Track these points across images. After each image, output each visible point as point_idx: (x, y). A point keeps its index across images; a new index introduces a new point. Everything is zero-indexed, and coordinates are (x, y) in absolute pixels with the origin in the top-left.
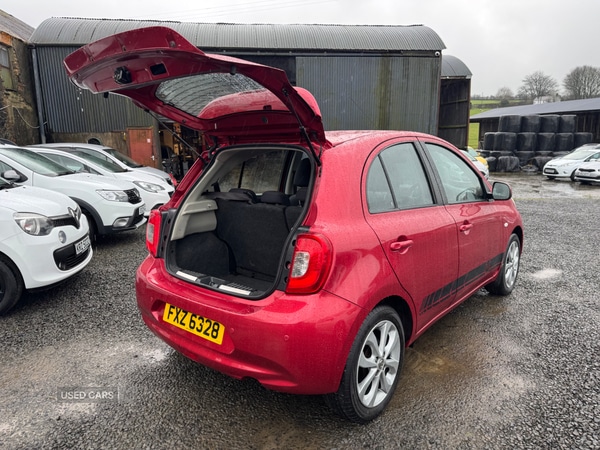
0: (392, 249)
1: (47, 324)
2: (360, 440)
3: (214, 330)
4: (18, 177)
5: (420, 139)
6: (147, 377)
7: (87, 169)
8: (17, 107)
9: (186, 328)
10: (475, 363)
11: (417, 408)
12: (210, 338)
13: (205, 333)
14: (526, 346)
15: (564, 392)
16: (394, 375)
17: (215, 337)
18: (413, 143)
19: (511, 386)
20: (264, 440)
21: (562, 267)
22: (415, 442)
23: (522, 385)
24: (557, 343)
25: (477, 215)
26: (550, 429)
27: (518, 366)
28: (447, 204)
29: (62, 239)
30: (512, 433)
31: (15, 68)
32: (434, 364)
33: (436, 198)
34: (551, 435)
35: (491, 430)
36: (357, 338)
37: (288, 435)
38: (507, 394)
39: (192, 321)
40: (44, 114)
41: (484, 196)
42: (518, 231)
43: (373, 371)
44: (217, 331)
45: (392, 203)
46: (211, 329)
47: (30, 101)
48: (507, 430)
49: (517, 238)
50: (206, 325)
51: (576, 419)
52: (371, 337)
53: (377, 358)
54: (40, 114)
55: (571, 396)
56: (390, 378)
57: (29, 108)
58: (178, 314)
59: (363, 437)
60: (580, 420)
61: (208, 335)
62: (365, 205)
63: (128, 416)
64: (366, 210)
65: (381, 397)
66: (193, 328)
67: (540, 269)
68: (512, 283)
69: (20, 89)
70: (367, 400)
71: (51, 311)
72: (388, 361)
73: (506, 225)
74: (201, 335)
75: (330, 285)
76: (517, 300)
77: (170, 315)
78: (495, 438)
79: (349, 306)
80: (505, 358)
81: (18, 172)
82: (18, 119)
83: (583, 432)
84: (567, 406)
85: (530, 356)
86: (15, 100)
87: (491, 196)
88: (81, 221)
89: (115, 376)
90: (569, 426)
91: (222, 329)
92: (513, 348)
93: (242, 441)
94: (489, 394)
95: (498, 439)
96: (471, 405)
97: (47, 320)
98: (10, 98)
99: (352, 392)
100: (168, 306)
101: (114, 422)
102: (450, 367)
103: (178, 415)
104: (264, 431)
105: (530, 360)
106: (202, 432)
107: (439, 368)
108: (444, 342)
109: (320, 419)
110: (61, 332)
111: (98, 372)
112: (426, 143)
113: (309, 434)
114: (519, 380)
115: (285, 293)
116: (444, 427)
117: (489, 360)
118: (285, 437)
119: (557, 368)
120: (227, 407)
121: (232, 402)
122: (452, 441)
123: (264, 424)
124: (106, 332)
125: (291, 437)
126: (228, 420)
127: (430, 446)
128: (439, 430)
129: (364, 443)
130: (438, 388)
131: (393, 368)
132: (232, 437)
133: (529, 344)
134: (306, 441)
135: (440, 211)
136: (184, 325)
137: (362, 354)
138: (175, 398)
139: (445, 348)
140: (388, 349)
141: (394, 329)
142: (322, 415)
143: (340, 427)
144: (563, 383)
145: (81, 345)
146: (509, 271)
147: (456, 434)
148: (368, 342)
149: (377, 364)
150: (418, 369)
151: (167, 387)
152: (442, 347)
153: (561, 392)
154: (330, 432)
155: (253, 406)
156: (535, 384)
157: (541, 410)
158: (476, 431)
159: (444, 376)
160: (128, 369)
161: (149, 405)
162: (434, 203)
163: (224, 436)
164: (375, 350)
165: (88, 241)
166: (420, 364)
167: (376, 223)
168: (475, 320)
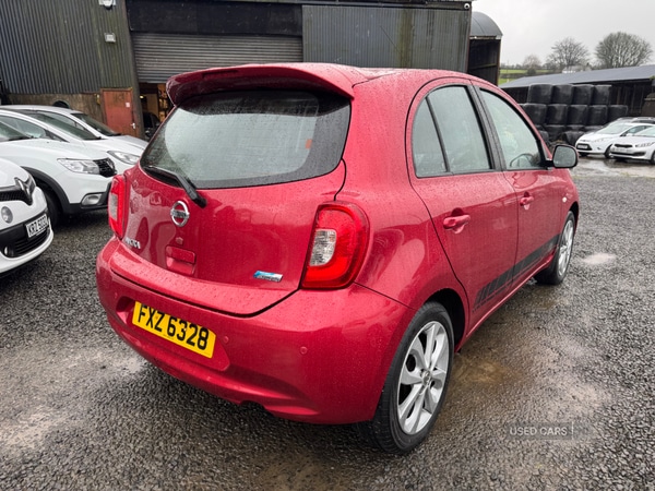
0: (446, 227)
2: (399, 477)
3: (201, 338)
5: (475, 83)
6: (116, 395)
7: (50, 135)
9: (163, 334)
10: (533, 370)
11: (469, 430)
12: (195, 349)
13: (189, 342)
14: (590, 346)
16: (441, 390)
17: (203, 348)
18: (466, 87)
19: (581, 399)
20: (273, 481)
21: (614, 251)
22: (473, 478)
23: (594, 396)
24: (626, 341)
25: (536, 185)
27: (585, 372)
28: (505, 169)
29: (7, 217)
30: (593, 462)
32: (483, 371)
33: (493, 161)
34: (643, 464)
35: (566, 459)
37: (304, 473)
38: (579, 408)
39: (170, 325)
41: (542, 164)
42: (575, 208)
43: (417, 388)
44: (205, 339)
45: (443, 165)
46: (197, 336)
48: (584, 458)
50: (190, 332)
52: (416, 344)
53: (422, 370)
56: (436, 394)
58: (152, 315)
59: (403, 473)
61: (193, 344)
62: (410, 166)
63: (88, 450)
64: (412, 172)
65: (426, 418)
66: (172, 335)
67: (591, 254)
68: (564, 269)
70: (409, 425)
72: (435, 374)
73: (565, 199)
74: (183, 344)
75: (365, 276)
77: (141, 318)
78: (573, 469)
79: (388, 303)
80: (568, 363)
85: (598, 360)
87: (551, 164)
88: (33, 196)
89: (74, 395)
91: (212, 338)
92: (575, 349)
93: (243, 483)
94: (556, 409)
95: (577, 471)
100: (138, 306)
101: (68, 460)
102: (503, 375)
103: (156, 448)
104: (272, 468)
105: (599, 364)
106: (188, 472)
107: (489, 376)
108: (492, 343)
109: (345, 449)
110: (6, 336)
111: (52, 389)
112: (481, 89)
113: (332, 471)
114: (590, 390)
115: (300, 288)
116: (507, 456)
117: (550, 365)
118: (300, 476)
119: (633, 374)
120: (222, 435)
121: (229, 427)
122: (520, 475)
123: (272, 458)
124: (66, 335)
125: (307, 476)
126: (223, 454)
127: (492, 484)
128: (501, 461)
129: (406, 483)
130: (492, 402)
131: (439, 381)
132: (229, 478)
133: (594, 344)
134: (329, 481)
135: (499, 179)
136: (160, 330)
137: (404, 367)
138: (153, 424)
139: (494, 351)
140: (435, 359)
141: (442, 332)
142: (347, 444)
143: (372, 460)
144: (644, 393)
145: (32, 353)
146: (562, 256)
147: (523, 465)
148: (412, 350)
149: (422, 379)
150: (464, 377)
151: (143, 409)
152: (490, 349)
153: (643, 405)
154: (360, 468)
155: (257, 433)
156: (610, 395)
157: (624, 429)
158: (547, 460)
159: (498, 387)
160: (92, 385)
161: (117, 434)
162: (491, 168)
163: (218, 478)
164: (420, 361)
165: (45, 221)
166: (465, 371)
167: (425, 191)
168: (526, 315)
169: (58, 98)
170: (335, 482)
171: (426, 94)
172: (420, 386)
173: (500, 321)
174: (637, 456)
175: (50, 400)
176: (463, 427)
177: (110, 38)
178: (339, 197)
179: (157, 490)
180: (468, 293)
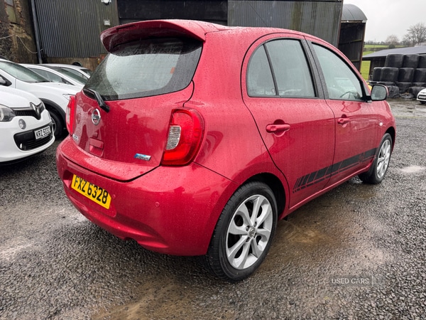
0: (268, 131)
1: (6, 190)
2: (227, 297)
3: (104, 196)
4: (4, 82)
5: (307, 39)
7: (64, 81)
8: (20, 36)
9: (85, 194)
10: (342, 237)
11: (284, 271)
12: (100, 203)
13: (98, 199)
14: (388, 224)
15: (419, 266)
16: (266, 243)
17: (104, 203)
18: (300, 41)
19: (371, 258)
20: (145, 292)
22: (277, 302)
23: (381, 257)
24: (415, 224)
25: (356, 113)
27: (379, 241)
28: (328, 98)
29: (22, 126)
30: (367, 299)
31: (17, 6)
32: (307, 235)
33: (318, 91)
34: (403, 304)
35: (348, 295)
36: (228, 208)
37: (167, 289)
38: (367, 264)
39: (90, 189)
40: (41, 43)
41: (363, 97)
42: (391, 131)
43: (244, 238)
44: (106, 197)
45: (273, 90)
46: (102, 196)
47: (30, 32)
48: (363, 297)
49: (390, 137)
50: (99, 192)
52: (242, 208)
53: (249, 227)
54: (38, 43)
56: (262, 245)
57: (29, 38)
58: (81, 182)
59: (231, 295)
61: (100, 200)
62: (243, 88)
63: (39, 264)
64: (245, 93)
65: (252, 261)
66: (89, 194)
67: (408, 165)
68: (383, 174)
69: (21, 23)
70: (237, 263)
71: (13, 181)
72: (260, 231)
73: (381, 124)
74: (95, 200)
76: (385, 189)
77: (76, 183)
78: (351, 302)
79: (224, 180)
80: (369, 234)
81: (4, 78)
82: (21, 46)
84: (420, 278)
85: (391, 233)
86: (18, 31)
87: (369, 98)
89: (41, 232)
90: (421, 296)
91: (109, 198)
92: (377, 226)
93: (126, 291)
94: (351, 263)
95: (354, 304)
96: (333, 272)
97: (7, 187)
98: (14, 29)
99: (221, 256)
100: (75, 176)
101: (26, 269)
102: (320, 239)
103: (80, 265)
104: (147, 284)
105: (391, 236)
106: (94, 282)
107: (310, 239)
108: (318, 218)
109: (197, 276)
110: (14, 196)
111: (30, 228)
112: (312, 43)
113: (184, 289)
114: (380, 253)
115: (161, 165)
116: (305, 290)
117: (355, 235)
118: (163, 290)
119: (415, 244)
120: (122, 262)
121: (128, 257)
122: (310, 304)
123: (149, 277)
124: (48, 198)
125: (168, 291)
126: (119, 273)
127: (289, 306)
128: (300, 293)
129: (231, 300)
130: (307, 255)
131: (264, 236)
132: (119, 287)
133: (391, 224)
134: (181, 295)
135: (321, 104)
136: (84, 191)
137: (232, 222)
138: (82, 252)
139: (318, 223)
140: (260, 220)
141: (267, 203)
142: (200, 273)
143: (213, 284)
144: (419, 257)
145: (25, 207)
146: (381, 164)
147: (315, 297)
148: (239, 212)
149: (248, 232)
150: (292, 239)
151: (79, 243)
152: (315, 222)
153: (416, 265)
154: (203, 288)
155: (144, 262)
156: (393, 257)
157: (396, 280)
158: (334, 295)
159: (314, 246)
160: (54, 227)
161: (59, 256)
162: (316, 96)
163: (112, 287)
164: (246, 220)
165: (48, 130)
166: (294, 235)
167: (254, 106)
168: (348, 202)
169: (75, 60)
170: (185, 296)
171: (264, 42)
172: (245, 237)
173: (328, 205)
174: (401, 298)
175: (27, 233)
176: (281, 269)
177: (107, 23)
178: (186, 105)
179: (73, 290)
180: (288, 178)
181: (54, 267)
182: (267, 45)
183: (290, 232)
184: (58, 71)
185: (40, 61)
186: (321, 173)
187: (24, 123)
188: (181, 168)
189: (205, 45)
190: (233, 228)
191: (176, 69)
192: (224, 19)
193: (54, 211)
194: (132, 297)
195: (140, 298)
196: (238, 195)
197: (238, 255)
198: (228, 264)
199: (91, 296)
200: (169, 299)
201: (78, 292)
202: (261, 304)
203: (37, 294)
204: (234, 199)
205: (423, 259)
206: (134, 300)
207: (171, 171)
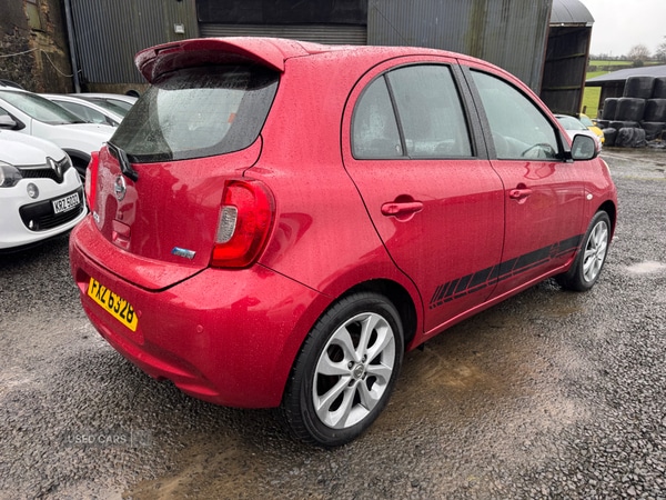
0: (385, 213)
1: (6, 292)
2: (315, 471)
3: (130, 312)
4: (14, 123)
5: (462, 62)
8: (46, 50)
9: (105, 306)
10: (513, 378)
11: (412, 432)
12: (124, 321)
13: (122, 315)
14: (591, 359)
15: (630, 429)
16: (384, 387)
17: (130, 321)
18: (448, 66)
19: (553, 413)
20: (190, 460)
22: (391, 482)
23: (570, 413)
24: (636, 359)
25: (543, 181)
26: (595, 482)
27: (573, 387)
28: (495, 158)
29: (32, 193)
30: (536, 481)
31: (43, 4)
32: (457, 374)
33: (477, 147)
34: (593, 492)
35: (506, 475)
36: (316, 334)
37: (224, 455)
38: (546, 424)
39: (111, 298)
40: (78, 60)
41: (560, 155)
43: (345, 380)
44: (132, 313)
45: (398, 148)
46: (127, 310)
47: (62, 44)
48: (532, 477)
49: (607, 217)
50: (123, 304)
51: (637, 471)
52: (342, 335)
53: (353, 363)
54: (73, 60)
55: (639, 435)
56: (378, 391)
57: (61, 53)
58: (100, 287)
59: (322, 468)
60: (643, 472)
61: (123, 317)
62: (345, 145)
63: (37, 411)
64: (347, 153)
65: (360, 414)
66: (111, 306)
67: (639, 261)
68: (594, 276)
69: (49, 30)
70: (333, 419)
71: (18, 277)
72: (373, 368)
73: (589, 197)
74: (117, 316)
75: (270, 256)
76: (595, 300)
77: (94, 290)
78: (510, 486)
80: (557, 375)
81: (13, 118)
82: (47, 65)
83: (644, 490)
84: (628, 449)
85: (594, 374)
86: (43, 42)
87: (569, 155)
88: (66, 175)
89: (48, 360)
90: (624, 479)
91: (135, 320)
92: (572, 361)
93: (162, 458)
94: (520, 422)
95: (513, 489)
96: (489, 435)
97: (7, 288)
98: (37, 39)
99: (304, 408)
100: (92, 280)
101: (16, 418)
102: (478, 380)
103: (98, 415)
104: (195, 447)
105: (592, 379)
107: (462, 380)
108: (481, 346)
109: (274, 437)
110: (16, 302)
111: (33, 353)
112: (471, 69)
113: (252, 457)
114: (569, 406)
115: (209, 266)
116: (440, 464)
117: (534, 375)
118: (219, 458)
119: (628, 393)
120: (163, 410)
121: (172, 404)
122: (445, 485)
123: (200, 437)
124: (66, 306)
125: (226, 459)
126: (155, 429)
127: (410, 490)
128: (431, 468)
129: (320, 477)
130: (452, 408)
131: (381, 377)
132: (151, 451)
133: (596, 357)
134: (244, 466)
135: (481, 168)
136: (103, 301)
137: (324, 357)
138: (104, 393)
139: (478, 355)
140: (373, 352)
141: (385, 325)
142: (279, 432)
143: (296, 450)
144: (631, 415)
145: (30, 319)
146: (590, 260)
147: (454, 475)
148: (335, 340)
149: (352, 371)
150: (432, 379)
151: (102, 379)
152: (474, 353)
153: (624, 428)
154: (280, 457)
155: (196, 412)
156: (589, 413)
157: (588, 451)
158: (484, 473)
159: (466, 392)
160: (68, 352)
161: (69, 399)
162: (473, 155)
163: (141, 450)
164: (348, 352)
165: (76, 199)
166: (437, 372)
167: (360, 174)
168: (532, 321)
169: (130, 87)
170: (250, 468)
171: (385, 70)
173: (499, 324)
174: (591, 481)
175: (26, 362)
176: (407, 428)
177: (179, 29)
178: (248, 173)
179: (81, 454)
180: (420, 286)
181: (59, 417)
182: (390, 75)
183: (431, 368)
184: (101, 105)
185: (78, 88)
186: (480, 276)
187: (36, 189)
188: (239, 272)
189: (284, 78)
190: (325, 365)
191: (236, 115)
192: (362, 22)
193: (72, 326)
194: (169, 468)
195: (182, 470)
196: (333, 313)
197: (335, 406)
198: (317, 420)
199: (108, 465)
200: (225, 472)
201: (89, 456)
202: (366, 485)
203: (27, 459)
204: (326, 320)
205: (637, 418)
206: (172, 472)
207: (225, 276)
